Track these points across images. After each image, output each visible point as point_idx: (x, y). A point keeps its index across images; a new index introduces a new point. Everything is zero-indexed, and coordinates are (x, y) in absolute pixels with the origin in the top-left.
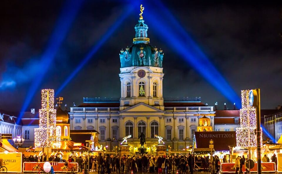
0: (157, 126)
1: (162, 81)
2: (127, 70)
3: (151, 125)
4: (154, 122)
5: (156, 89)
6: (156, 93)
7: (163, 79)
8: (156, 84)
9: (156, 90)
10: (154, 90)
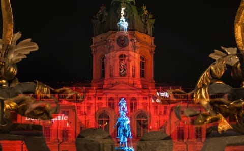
0: (146, 120)
1: (153, 56)
2: (101, 38)
3: (137, 118)
4: (140, 114)
5: (144, 66)
6: (143, 73)
7: (154, 53)
8: (143, 59)
9: (143, 68)
10: (141, 68)
